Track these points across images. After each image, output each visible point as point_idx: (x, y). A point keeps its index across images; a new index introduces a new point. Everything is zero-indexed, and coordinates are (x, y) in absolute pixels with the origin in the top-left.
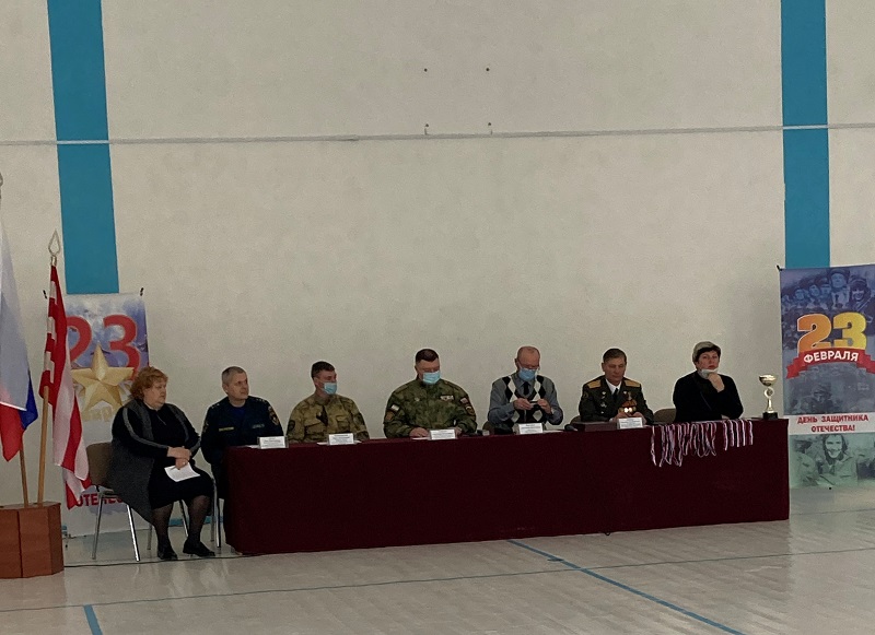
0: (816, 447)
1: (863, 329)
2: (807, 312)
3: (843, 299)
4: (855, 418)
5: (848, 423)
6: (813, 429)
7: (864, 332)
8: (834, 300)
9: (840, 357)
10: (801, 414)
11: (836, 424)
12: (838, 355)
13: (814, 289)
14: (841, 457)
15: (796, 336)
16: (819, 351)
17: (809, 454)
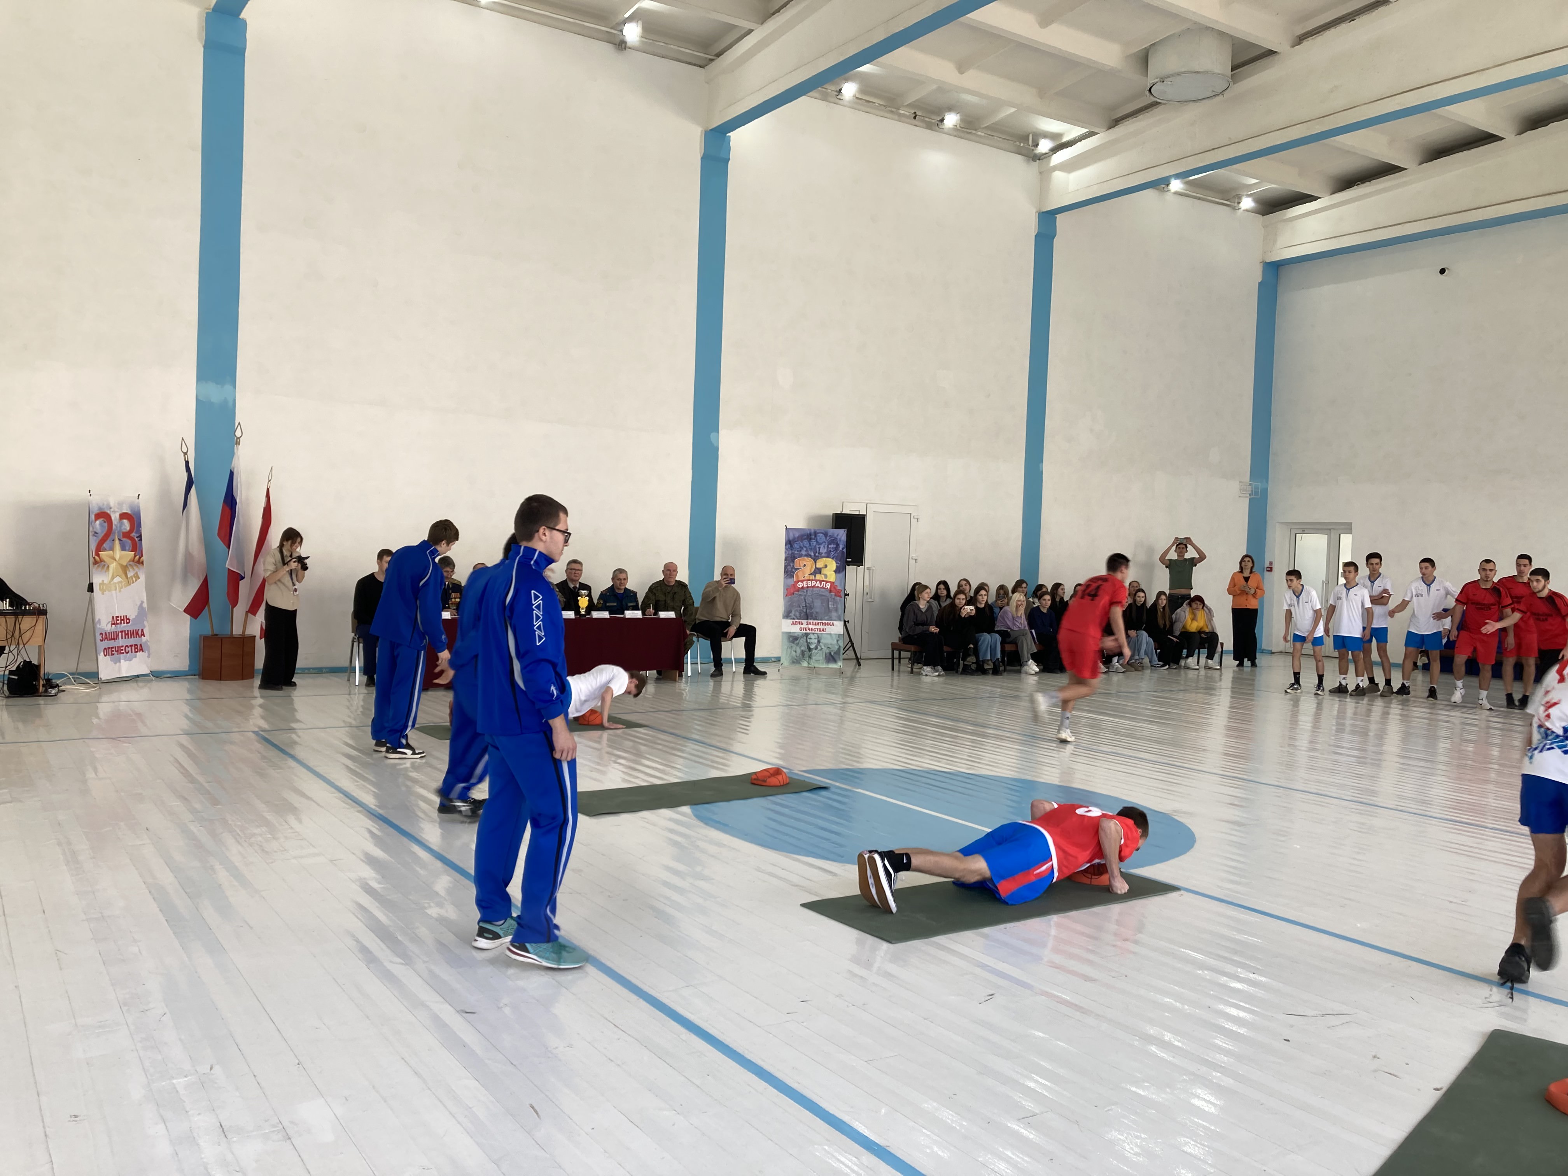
0: (802, 641)
1: (834, 568)
2: (801, 556)
3: (823, 550)
4: (826, 624)
5: (821, 627)
6: (801, 629)
7: (834, 571)
8: (818, 549)
9: (819, 585)
10: (794, 619)
11: (814, 627)
12: (818, 584)
13: (806, 542)
14: (816, 648)
15: (793, 570)
16: (807, 580)
17: (798, 644)
